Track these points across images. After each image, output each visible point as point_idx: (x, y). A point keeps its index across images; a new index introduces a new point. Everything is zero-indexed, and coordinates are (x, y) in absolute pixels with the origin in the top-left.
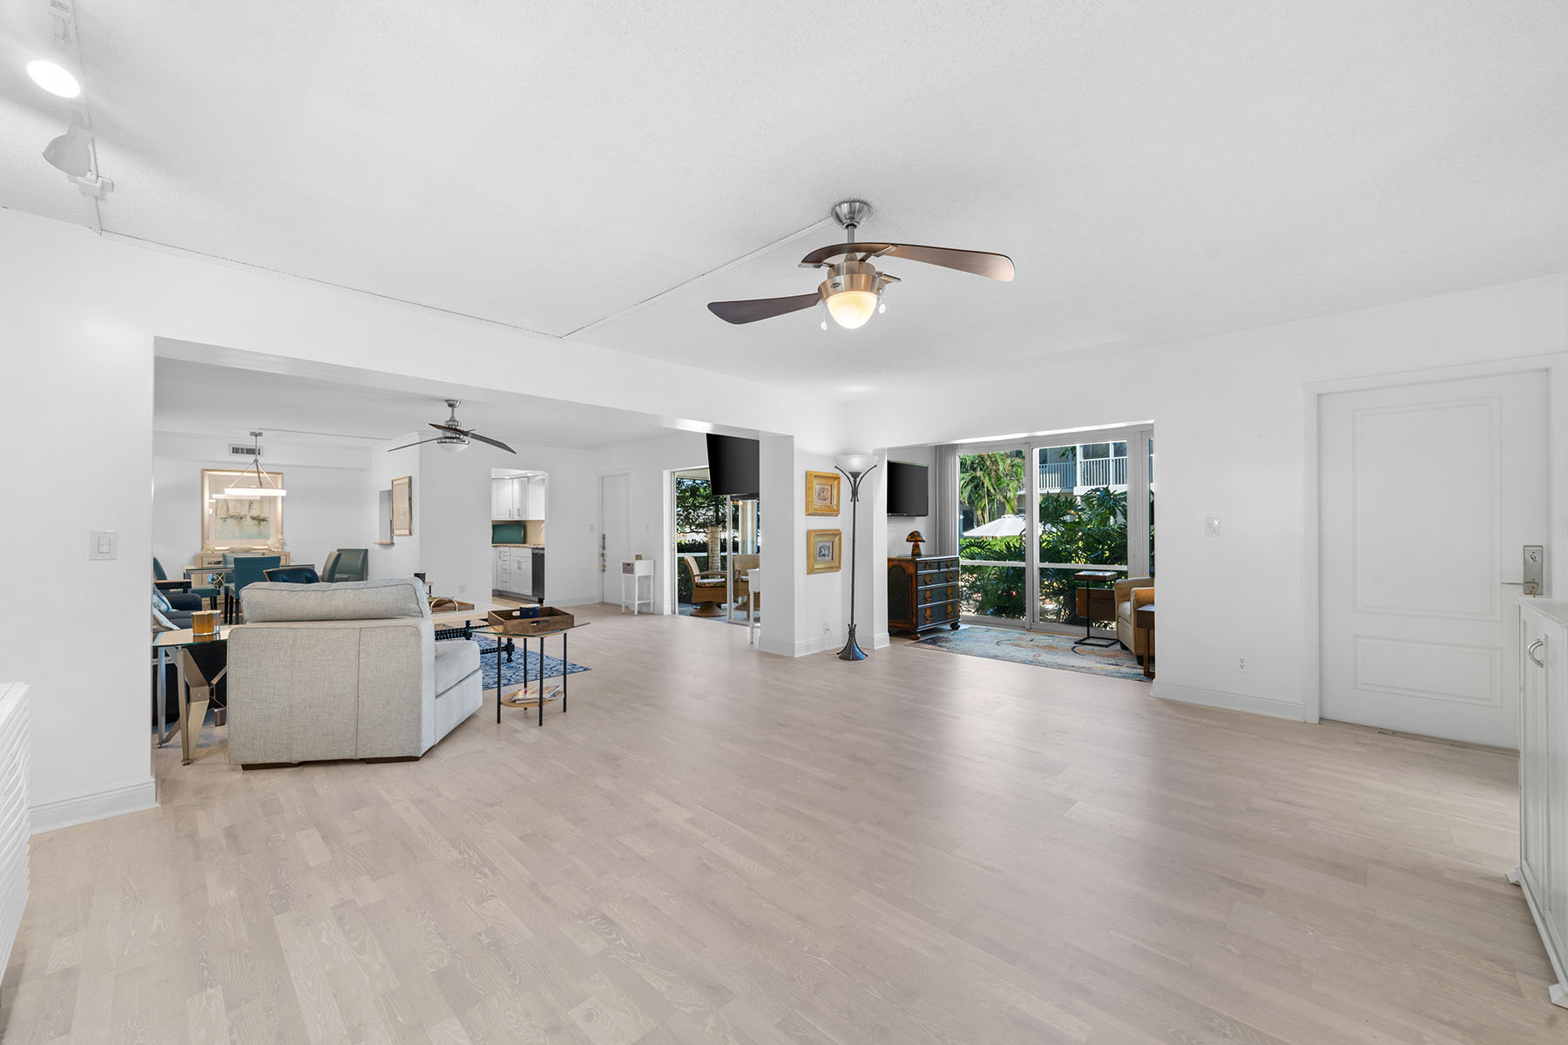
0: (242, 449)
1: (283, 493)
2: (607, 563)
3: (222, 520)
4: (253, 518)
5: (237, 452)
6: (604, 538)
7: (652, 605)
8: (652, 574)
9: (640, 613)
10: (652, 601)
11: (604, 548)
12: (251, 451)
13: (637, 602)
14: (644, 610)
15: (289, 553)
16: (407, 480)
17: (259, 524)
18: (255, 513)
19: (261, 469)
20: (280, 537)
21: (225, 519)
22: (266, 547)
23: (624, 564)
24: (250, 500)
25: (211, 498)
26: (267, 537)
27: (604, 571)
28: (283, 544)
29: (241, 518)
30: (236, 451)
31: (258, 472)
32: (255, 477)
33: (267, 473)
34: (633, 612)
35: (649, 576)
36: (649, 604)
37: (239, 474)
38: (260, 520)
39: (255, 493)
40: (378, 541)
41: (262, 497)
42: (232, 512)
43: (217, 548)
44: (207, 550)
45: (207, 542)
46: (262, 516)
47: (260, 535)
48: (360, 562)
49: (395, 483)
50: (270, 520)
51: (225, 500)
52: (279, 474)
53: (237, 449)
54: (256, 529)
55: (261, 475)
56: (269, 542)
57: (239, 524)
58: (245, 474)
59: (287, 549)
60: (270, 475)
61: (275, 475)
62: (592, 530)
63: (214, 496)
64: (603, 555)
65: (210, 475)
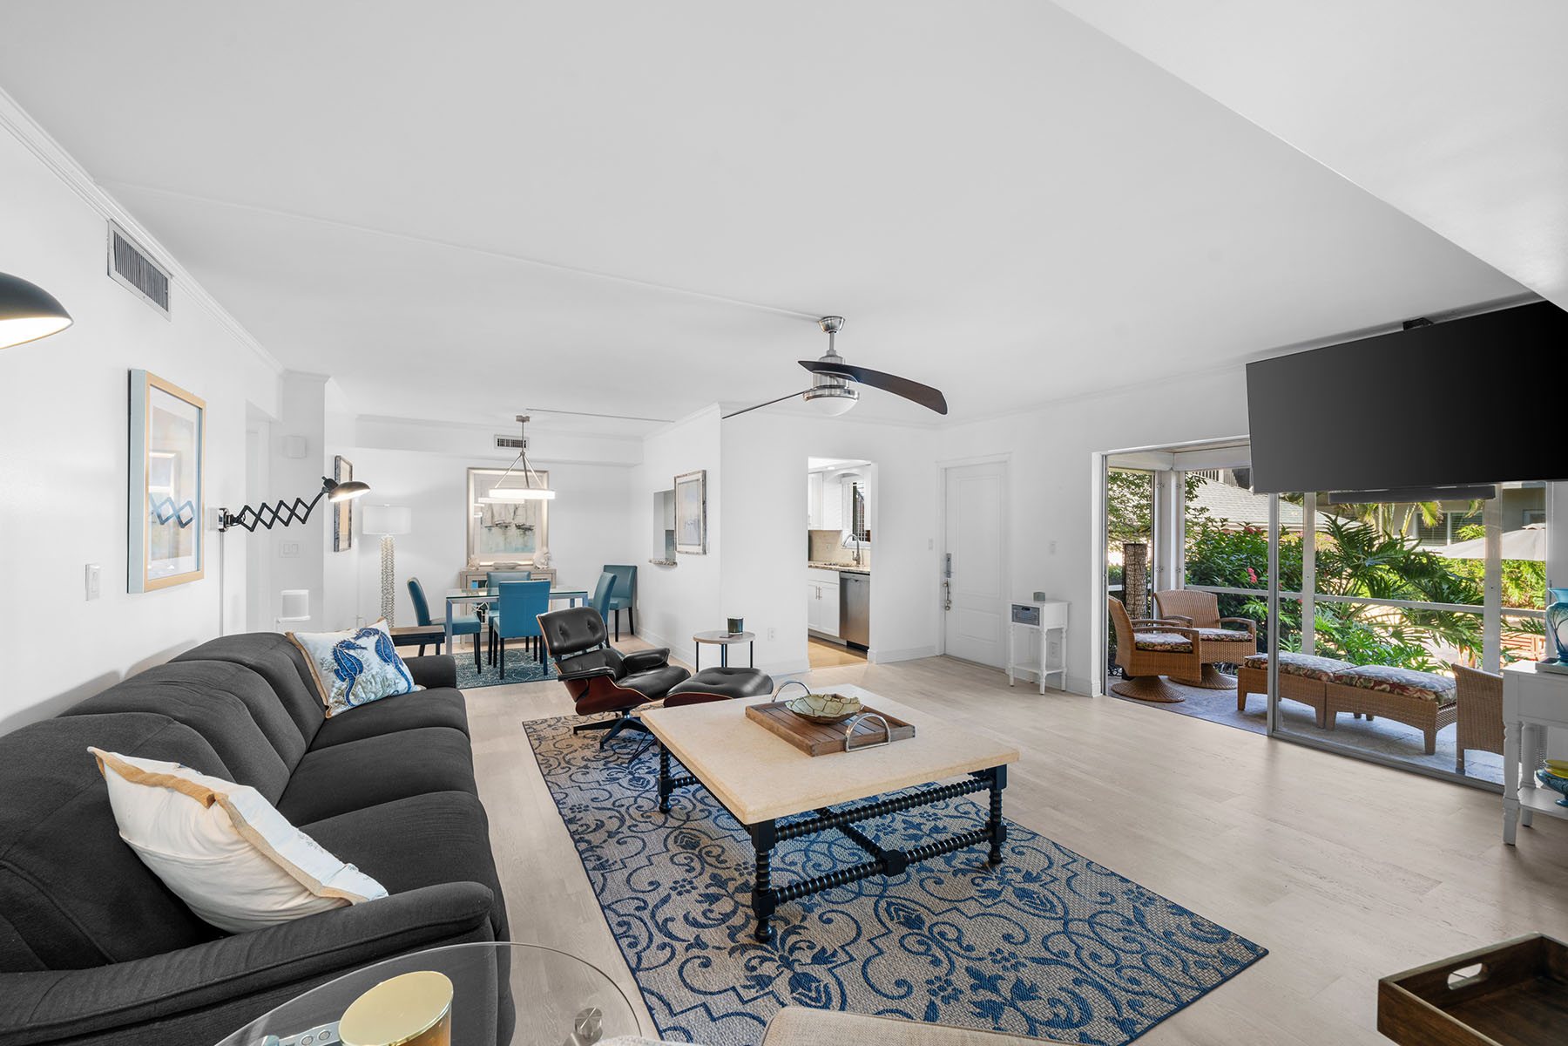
0: (508, 441)
1: (551, 495)
2: (952, 597)
3: (487, 529)
4: (518, 527)
5: (503, 445)
6: (949, 560)
7: (1064, 677)
8: (1065, 627)
9: (1048, 689)
10: (1065, 670)
11: (948, 573)
12: (519, 444)
13: (1045, 673)
14: (1054, 685)
15: (555, 570)
16: (700, 476)
17: (525, 533)
18: (520, 520)
19: (529, 467)
20: (545, 549)
21: (490, 528)
22: (531, 563)
23: (1014, 607)
24: (515, 505)
25: (476, 502)
26: (532, 550)
27: (948, 608)
28: (549, 559)
29: (506, 527)
30: (501, 443)
31: (526, 471)
32: (522, 476)
33: (536, 471)
34: (1038, 687)
35: (1061, 629)
36: (1059, 675)
37: (504, 473)
38: (525, 529)
39: (518, 496)
40: (652, 557)
41: (526, 501)
42: (497, 520)
43: (482, 564)
44: (472, 566)
45: (472, 556)
46: (528, 524)
47: (527, 548)
48: (629, 583)
49: (678, 481)
50: (536, 530)
51: (491, 505)
52: (545, 472)
53: (503, 440)
54: (520, 540)
55: (528, 473)
56: (534, 557)
57: (505, 534)
58: (510, 473)
59: (552, 566)
60: (538, 474)
61: (541, 474)
62: (931, 548)
63: (480, 500)
64: (947, 585)
65: (475, 474)
